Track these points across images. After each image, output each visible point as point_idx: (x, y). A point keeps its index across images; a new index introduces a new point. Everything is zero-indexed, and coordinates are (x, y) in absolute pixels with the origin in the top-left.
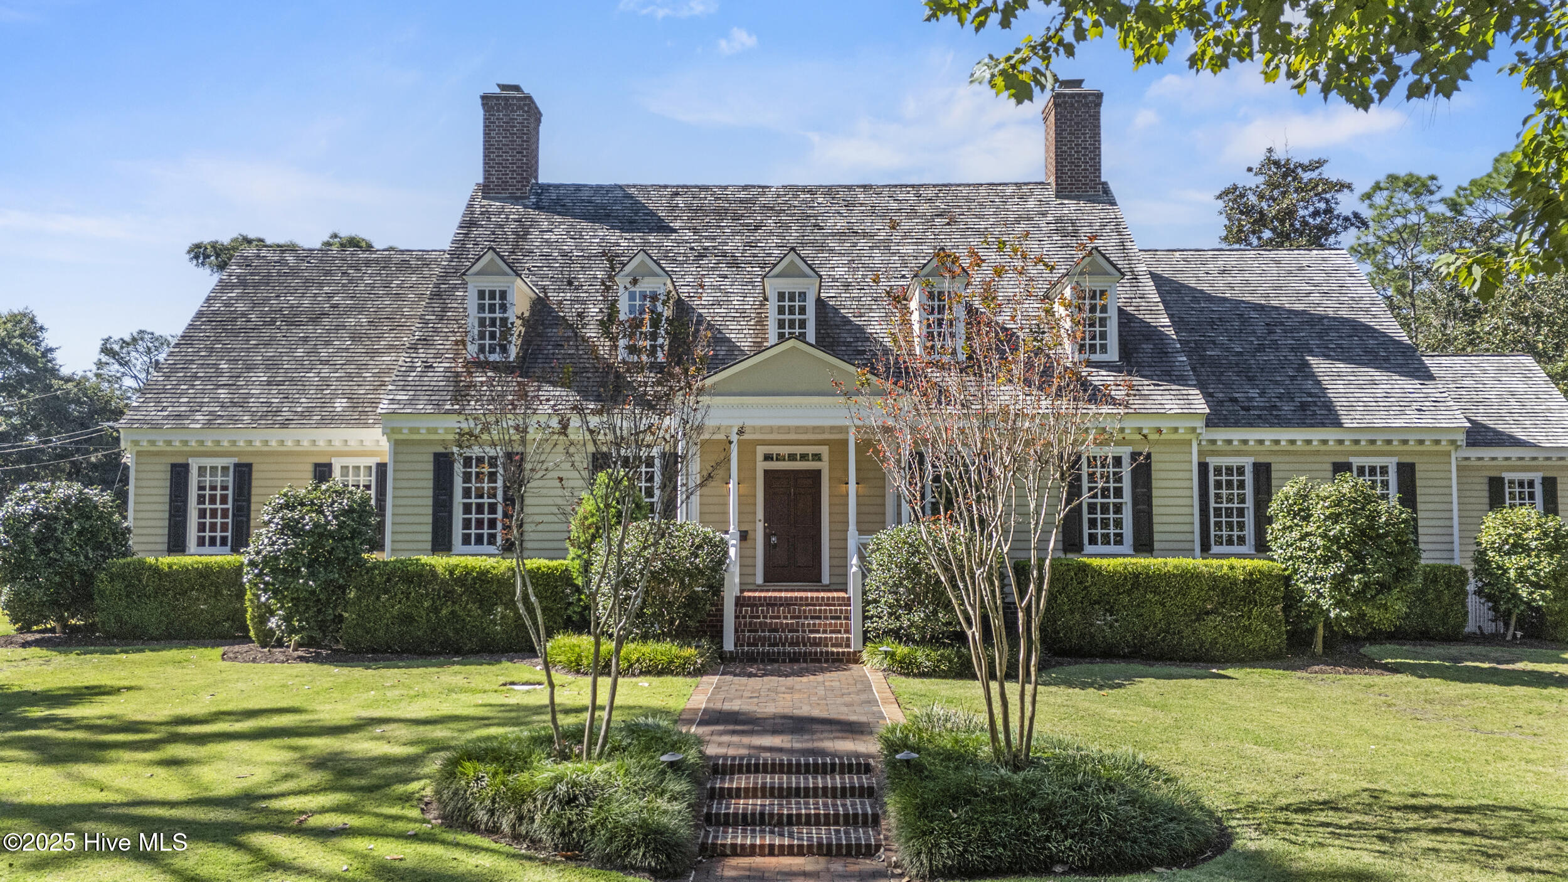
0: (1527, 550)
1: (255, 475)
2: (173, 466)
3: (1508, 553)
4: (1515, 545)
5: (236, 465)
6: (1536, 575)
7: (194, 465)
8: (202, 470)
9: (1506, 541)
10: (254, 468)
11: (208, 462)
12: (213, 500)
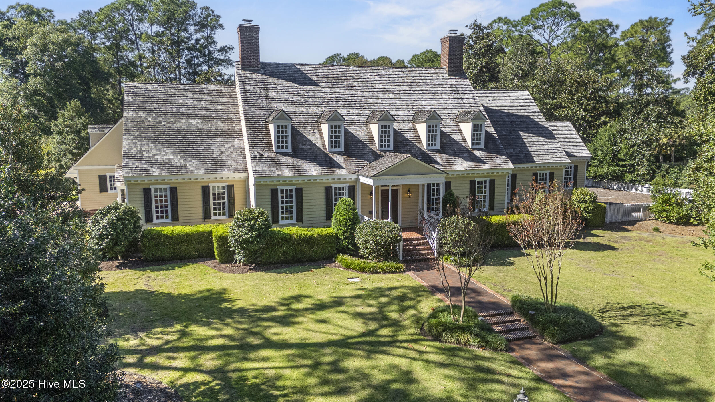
0: (586, 202)
1: (178, 191)
2: (144, 189)
3: (581, 203)
4: (583, 200)
5: (171, 188)
6: (588, 209)
7: (153, 188)
8: (156, 190)
9: (581, 199)
10: (178, 188)
11: (158, 187)
12: (161, 201)
